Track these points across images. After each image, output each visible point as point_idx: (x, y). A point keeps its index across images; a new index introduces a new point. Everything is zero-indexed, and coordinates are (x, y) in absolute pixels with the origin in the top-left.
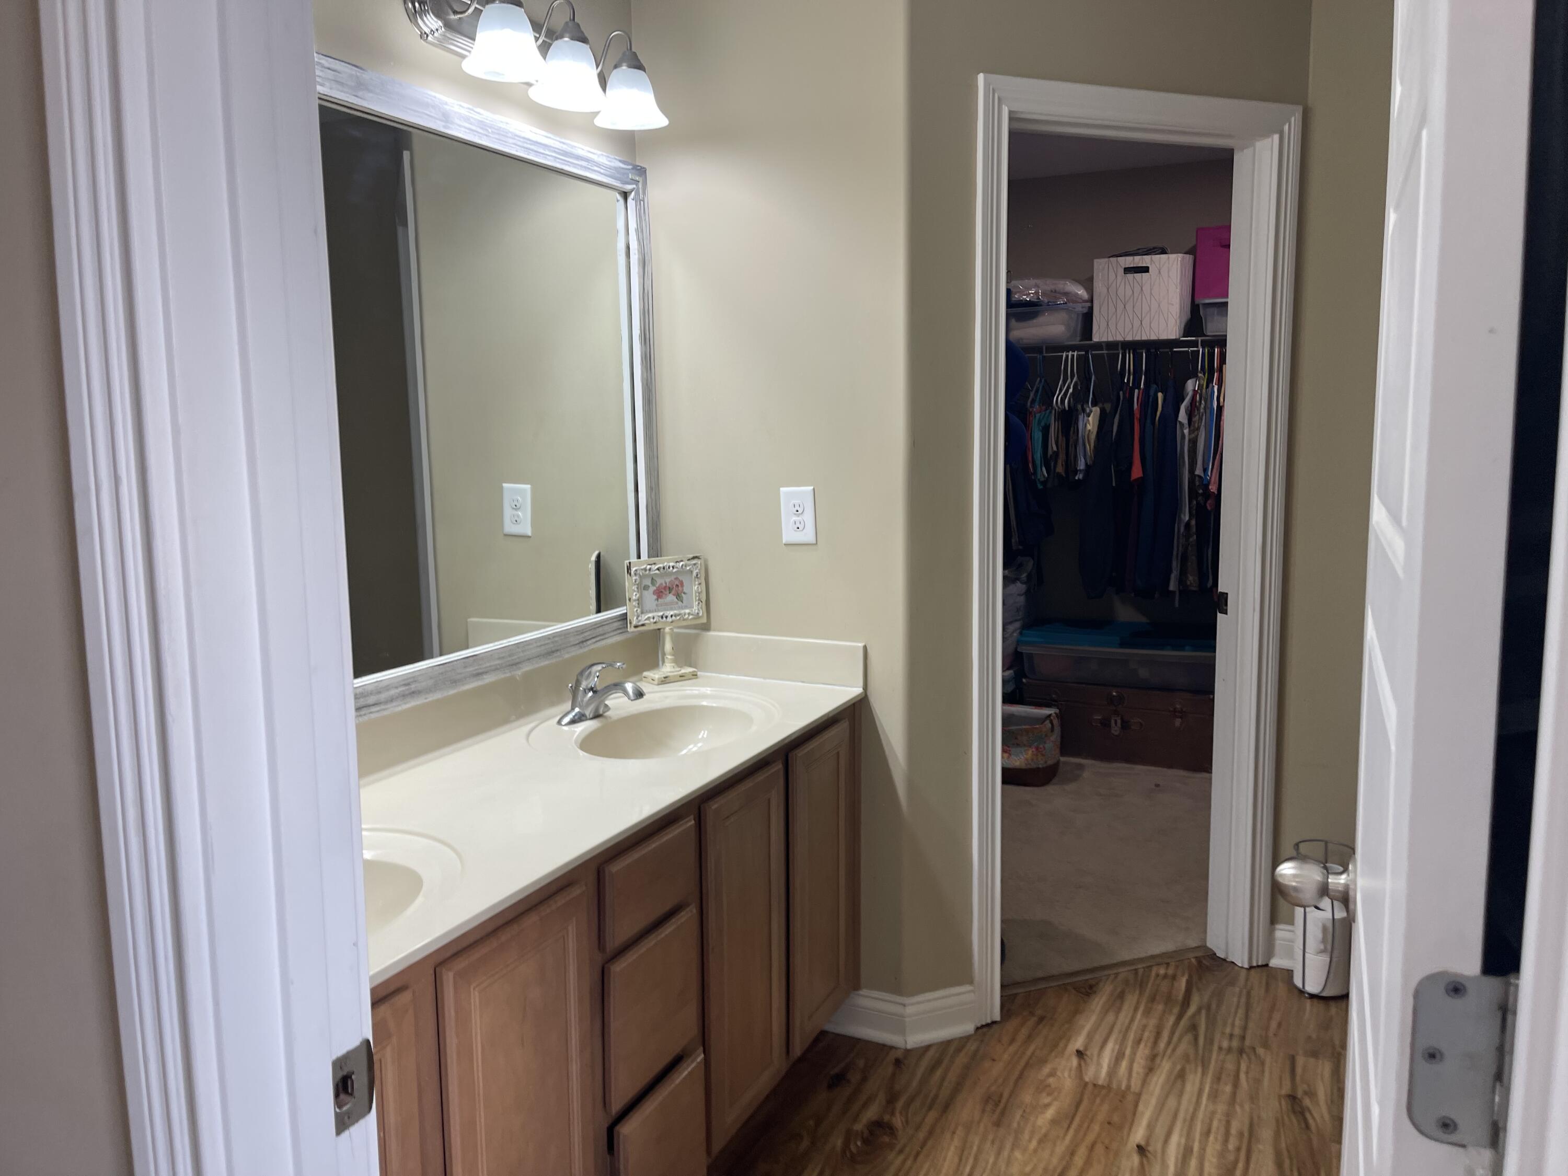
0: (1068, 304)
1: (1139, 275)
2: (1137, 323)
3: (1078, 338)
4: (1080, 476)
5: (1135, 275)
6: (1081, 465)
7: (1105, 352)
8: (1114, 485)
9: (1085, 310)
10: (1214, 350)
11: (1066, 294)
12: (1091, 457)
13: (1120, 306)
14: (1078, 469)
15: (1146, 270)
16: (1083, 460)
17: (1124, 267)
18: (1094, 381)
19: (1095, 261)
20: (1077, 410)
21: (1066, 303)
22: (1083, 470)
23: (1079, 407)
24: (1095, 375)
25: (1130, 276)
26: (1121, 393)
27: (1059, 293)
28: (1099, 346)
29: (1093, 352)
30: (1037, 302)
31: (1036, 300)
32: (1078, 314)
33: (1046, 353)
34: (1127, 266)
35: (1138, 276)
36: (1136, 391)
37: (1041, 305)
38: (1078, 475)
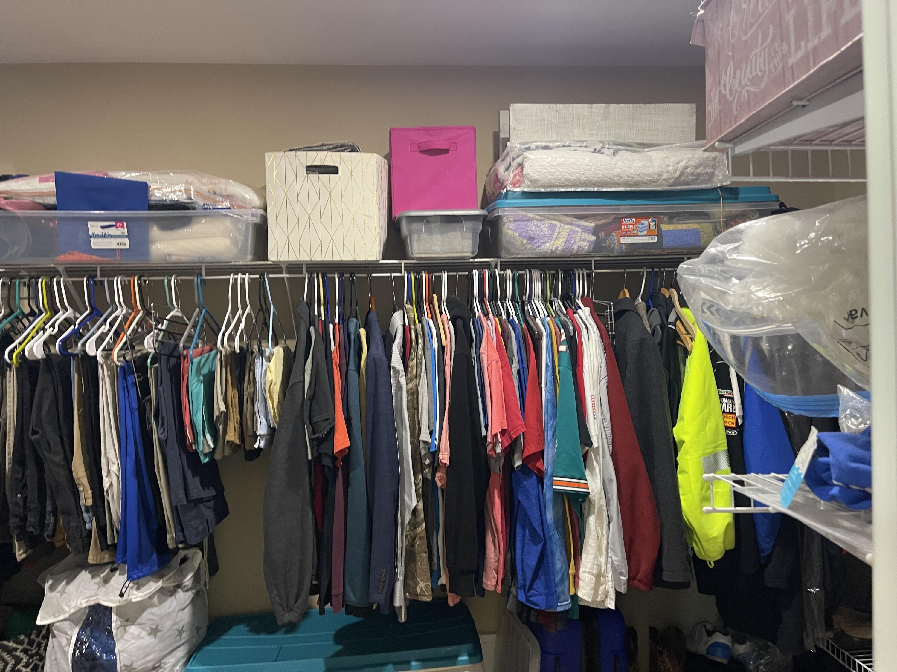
0: (232, 210)
1: (327, 176)
2: (326, 238)
3: (249, 257)
4: (260, 444)
5: (321, 175)
6: (262, 429)
7: (285, 276)
8: (310, 457)
9: (257, 220)
10: (422, 276)
11: (229, 197)
12: (275, 416)
13: (304, 217)
14: (258, 434)
15: (334, 170)
16: (264, 421)
17: (305, 165)
18: (274, 313)
19: (267, 154)
20: (252, 352)
21: (230, 208)
22: (264, 435)
23: (255, 348)
24: (274, 305)
25: (315, 177)
26: (312, 329)
27: (221, 195)
28: (277, 268)
29: (271, 276)
30: (189, 203)
31: (186, 201)
32: (247, 224)
33: (206, 275)
34: (309, 164)
35: (325, 177)
36: (331, 326)
37: (194, 209)
38: (258, 442)
